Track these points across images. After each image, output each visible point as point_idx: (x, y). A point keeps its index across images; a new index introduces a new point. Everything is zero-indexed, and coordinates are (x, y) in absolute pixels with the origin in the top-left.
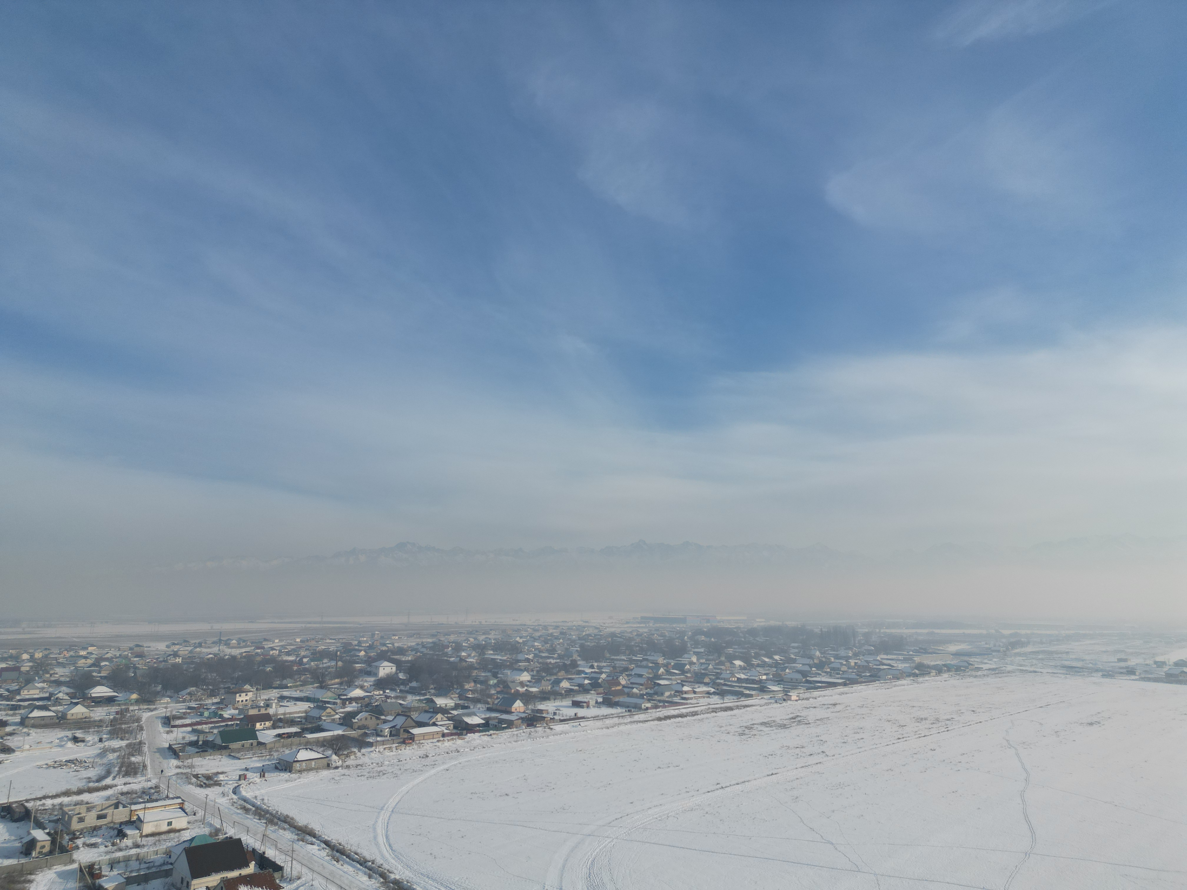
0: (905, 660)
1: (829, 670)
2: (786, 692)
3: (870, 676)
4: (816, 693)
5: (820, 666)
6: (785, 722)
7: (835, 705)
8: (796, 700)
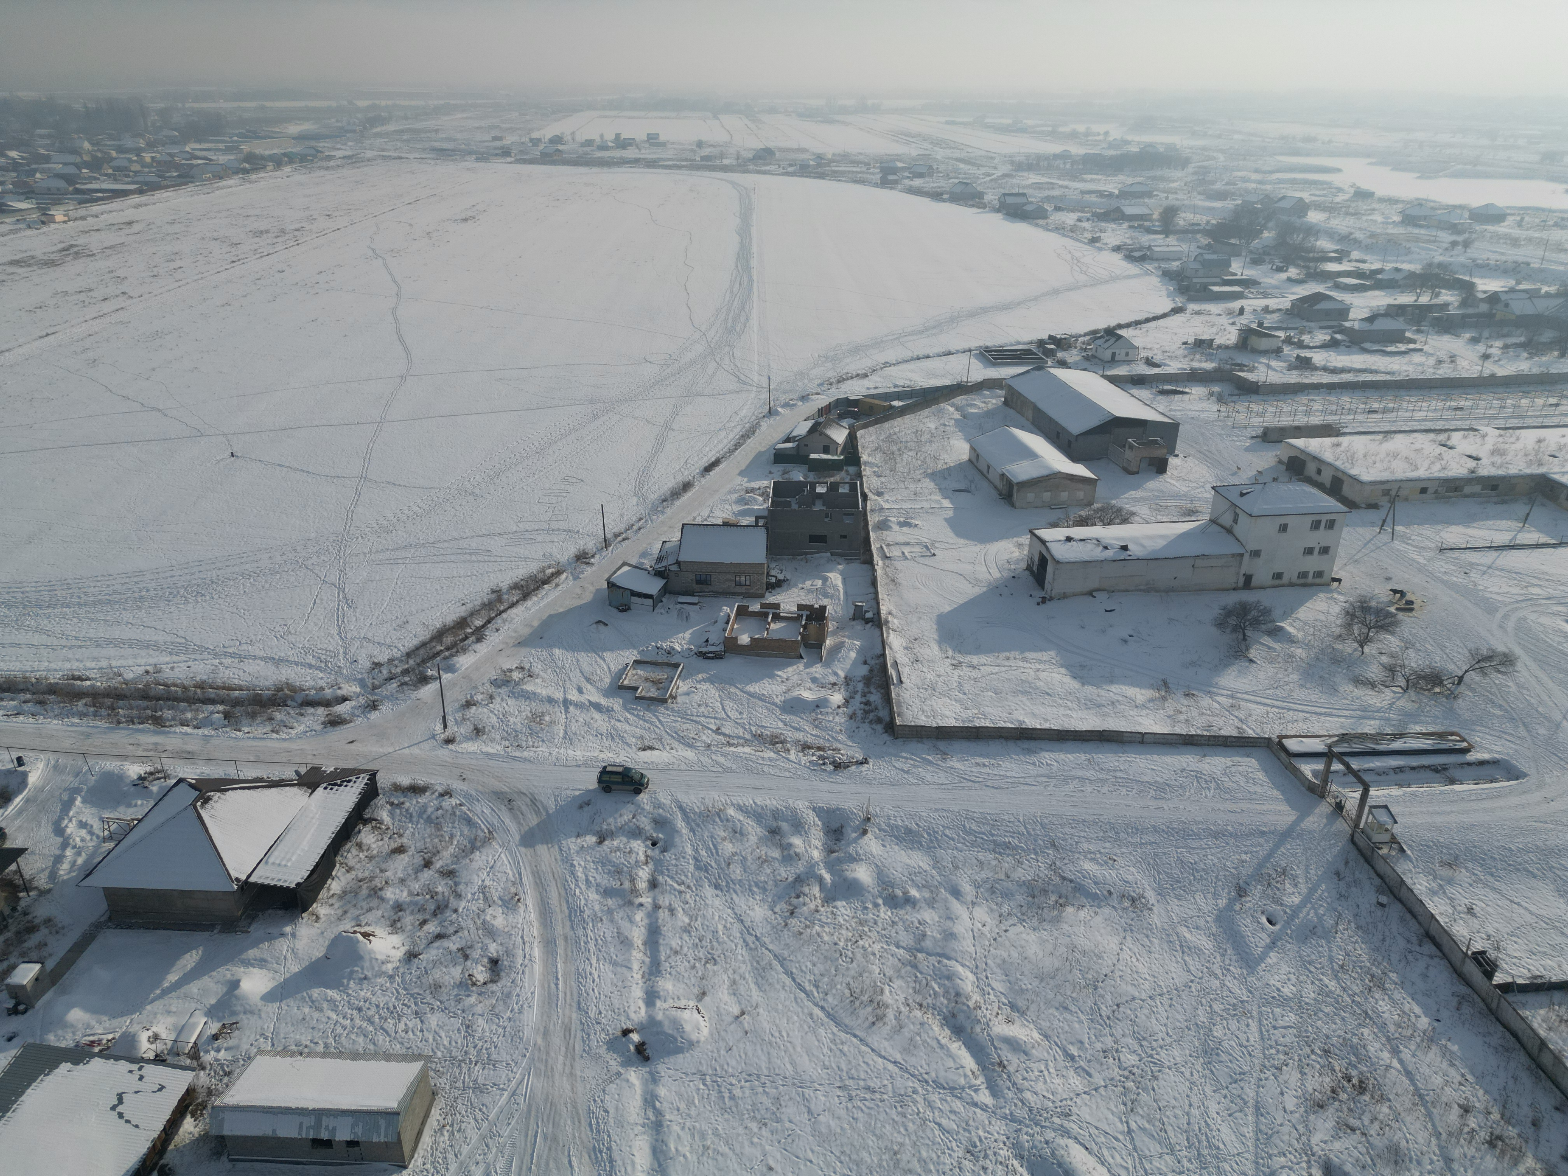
0: (228, 150)
1: (110, 171)
2: (43, 210)
3: (178, 176)
4: (96, 209)
5: (96, 165)
6: (52, 257)
7: (130, 223)
8: (65, 222)
